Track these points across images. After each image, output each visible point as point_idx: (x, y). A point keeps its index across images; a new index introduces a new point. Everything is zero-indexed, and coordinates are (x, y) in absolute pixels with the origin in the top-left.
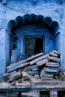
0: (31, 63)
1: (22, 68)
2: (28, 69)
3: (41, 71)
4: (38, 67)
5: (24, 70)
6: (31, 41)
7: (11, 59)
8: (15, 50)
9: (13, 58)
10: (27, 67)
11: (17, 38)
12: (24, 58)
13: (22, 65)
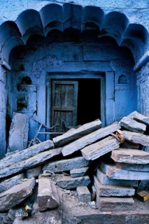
0: (67, 150)
1: (41, 166)
2: (57, 170)
3: (96, 175)
4: (87, 164)
5: (44, 172)
6: (68, 88)
7: (11, 139)
8: (22, 113)
9: (16, 136)
10: (53, 164)
11: (29, 78)
12: (48, 136)
13: (39, 158)
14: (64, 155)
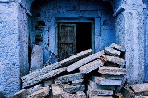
0: (70, 69)
1: (53, 79)
2: (63, 81)
3: (89, 84)
4: (83, 77)
5: (56, 82)
7: (32, 62)
8: (39, 45)
9: (35, 60)
10: (61, 77)
12: (56, 60)
13: (52, 74)
14: (68, 71)
